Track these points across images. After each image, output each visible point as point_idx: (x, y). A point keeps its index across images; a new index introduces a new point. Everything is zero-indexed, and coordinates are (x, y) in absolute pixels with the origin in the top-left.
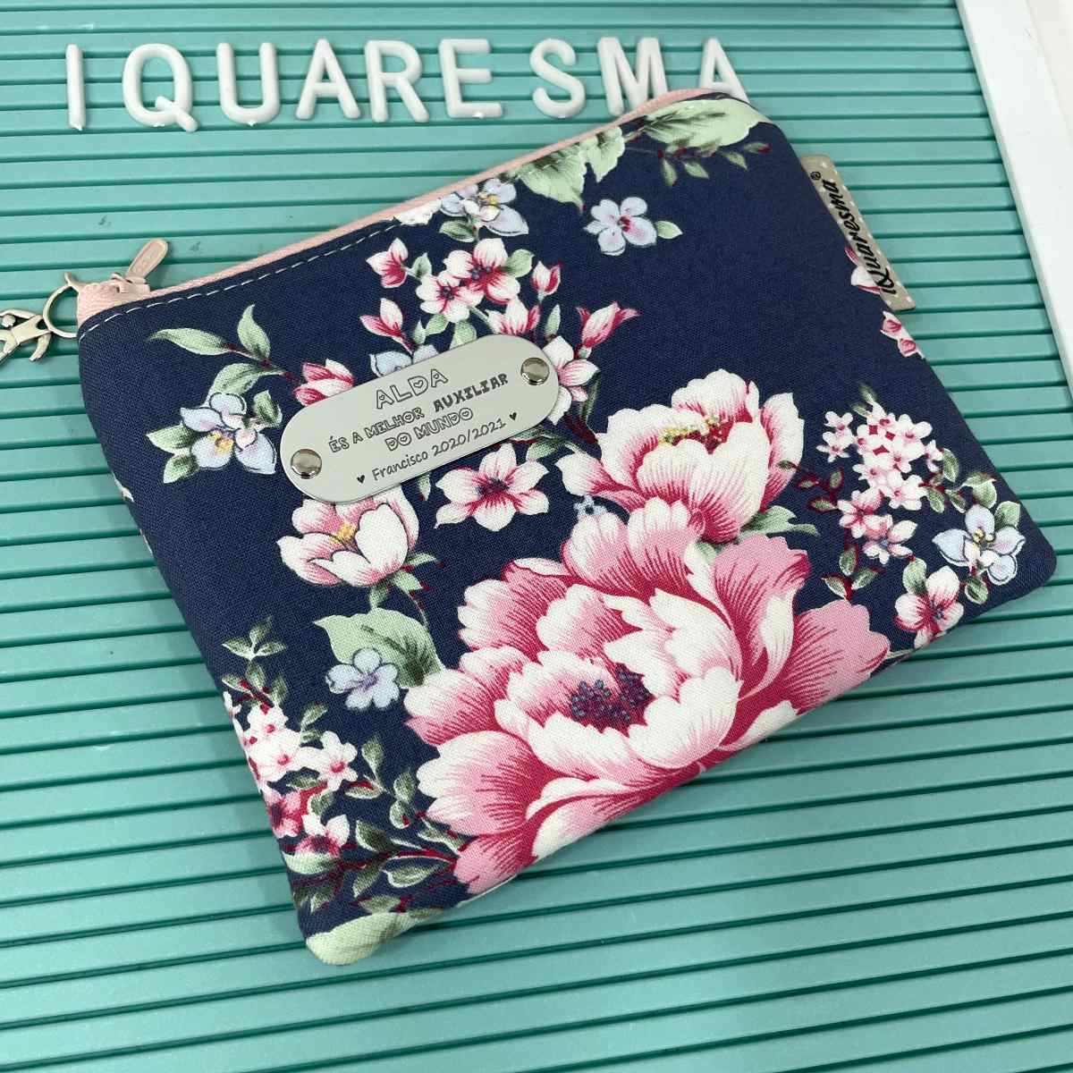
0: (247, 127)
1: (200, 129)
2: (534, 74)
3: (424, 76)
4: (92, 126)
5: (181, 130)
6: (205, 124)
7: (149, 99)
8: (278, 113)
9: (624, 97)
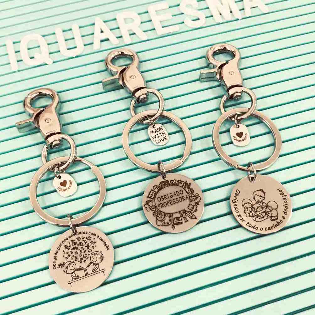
0: (73, 58)
1: (54, 62)
2: (182, 14)
5: (46, 64)
6: (56, 60)
7: (32, 56)
8: (84, 50)
9: (221, 14)
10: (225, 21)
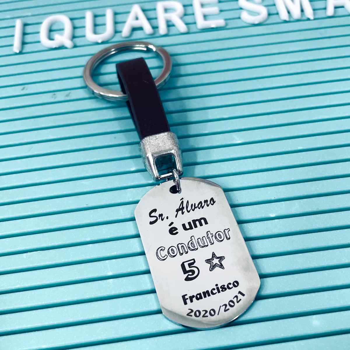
0: (98, 44)
1: (75, 46)
2: (241, 9)
3: (185, 15)
4: (24, 51)
5: (66, 48)
6: (78, 44)
7: (52, 37)
8: (113, 37)
9: (289, 12)
10: (292, 20)
